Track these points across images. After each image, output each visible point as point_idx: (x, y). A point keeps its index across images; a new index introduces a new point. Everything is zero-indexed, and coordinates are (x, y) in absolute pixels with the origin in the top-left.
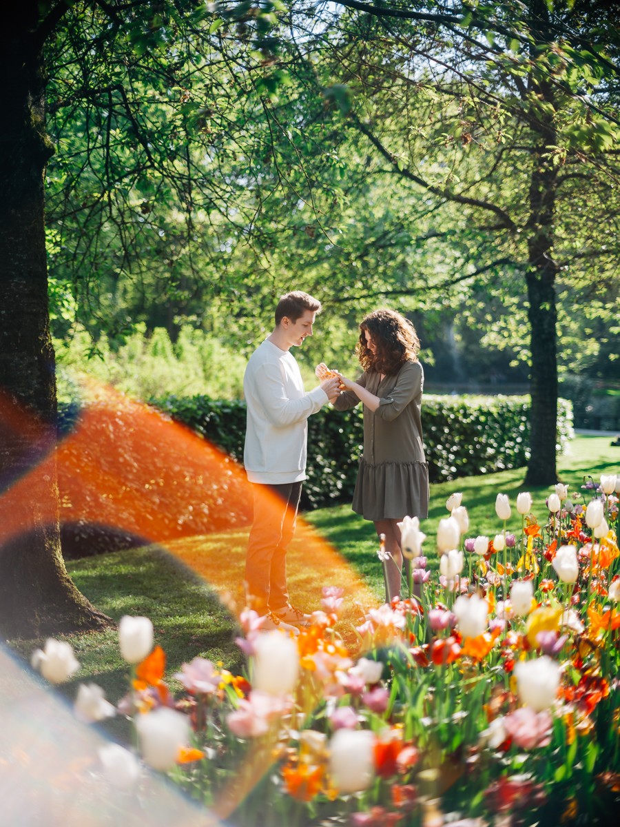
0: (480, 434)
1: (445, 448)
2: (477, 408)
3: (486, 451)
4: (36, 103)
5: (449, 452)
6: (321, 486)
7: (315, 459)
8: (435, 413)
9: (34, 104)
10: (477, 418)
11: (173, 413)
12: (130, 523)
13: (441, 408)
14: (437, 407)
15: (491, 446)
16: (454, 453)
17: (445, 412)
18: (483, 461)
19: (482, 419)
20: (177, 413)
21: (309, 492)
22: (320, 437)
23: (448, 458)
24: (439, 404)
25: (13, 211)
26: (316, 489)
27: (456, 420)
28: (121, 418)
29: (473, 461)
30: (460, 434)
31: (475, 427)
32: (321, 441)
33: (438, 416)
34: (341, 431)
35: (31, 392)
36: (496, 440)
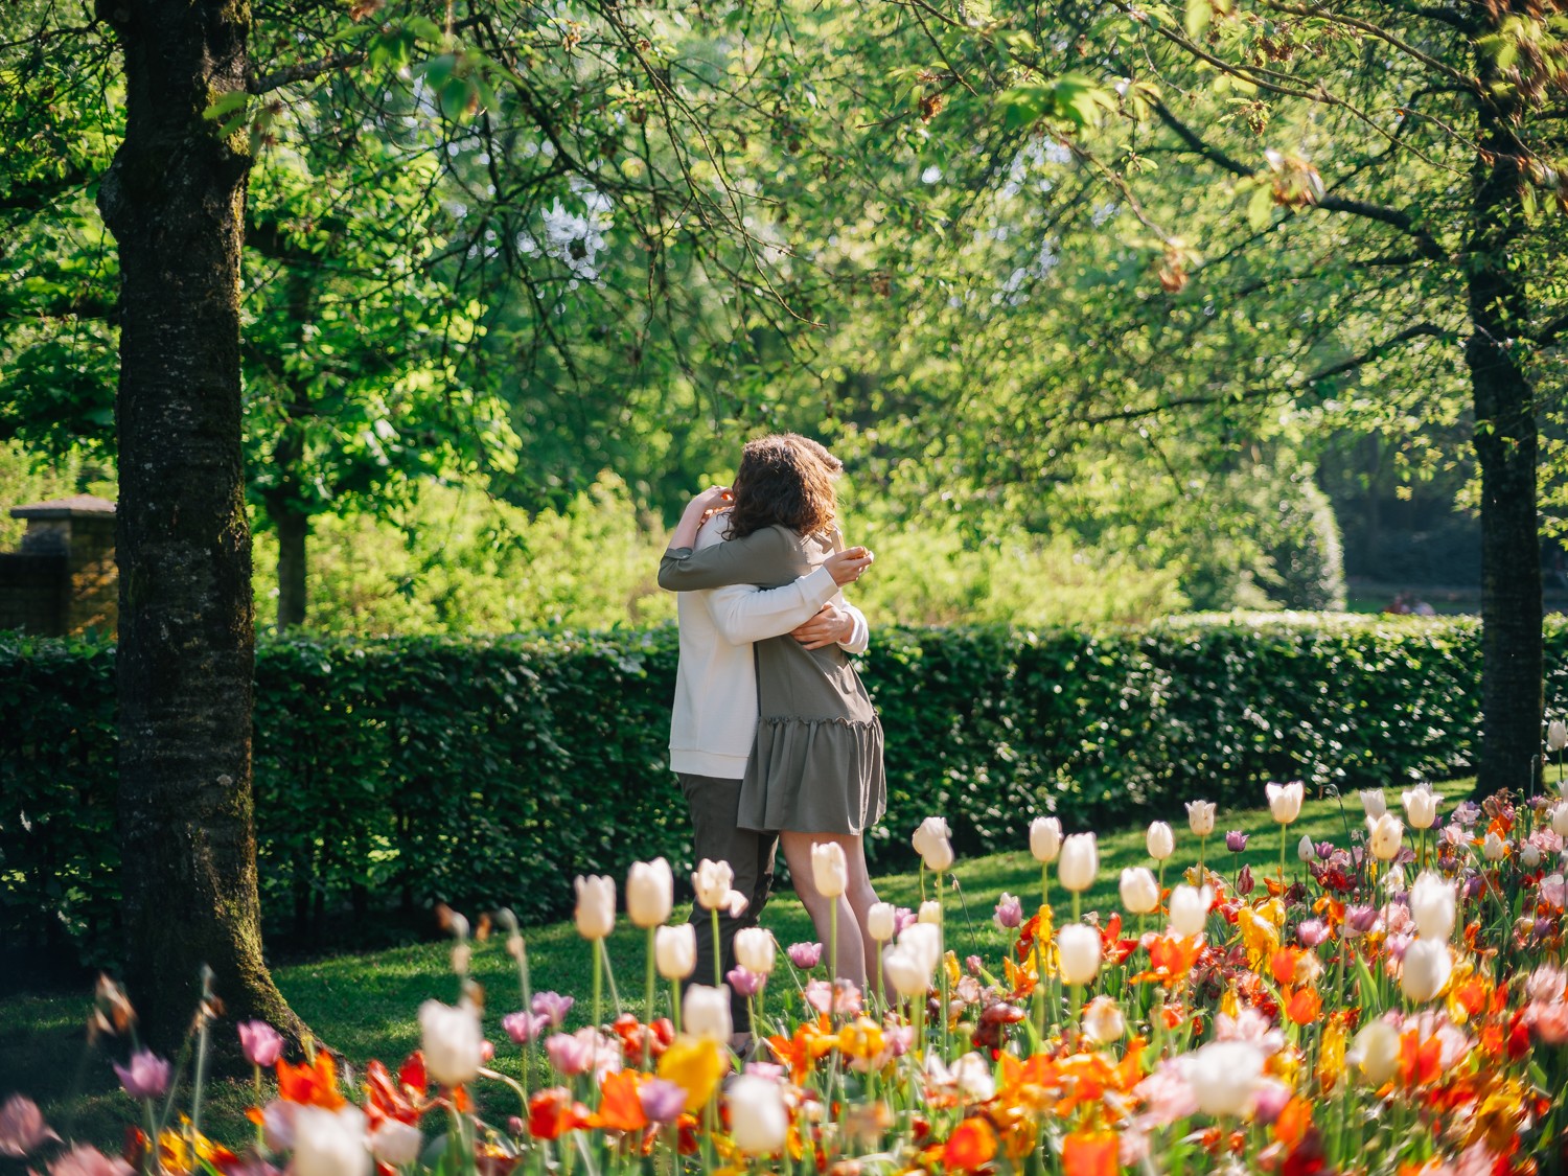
0: (1409, 698)
1: (1317, 727)
2: (1399, 639)
3: (1426, 733)
4: (222, 70)
5: (1329, 733)
6: (1006, 805)
7: (992, 750)
8: (1294, 652)
9: (216, 71)
10: (1401, 662)
11: (648, 657)
12: (549, 875)
13: (1306, 645)
14: (1299, 639)
15: (1438, 723)
16: (1340, 737)
17: (1317, 651)
18: (1416, 755)
19: (1414, 664)
20: (659, 655)
21: (974, 817)
22: (1003, 704)
23: (1327, 748)
24: (1302, 634)
25: (168, 276)
26: (994, 811)
27: (1347, 665)
28: (529, 666)
29: (1393, 754)
30: (1358, 696)
31: (1396, 683)
32: (1008, 712)
33: (1300, 658)
34: (1058, 689)
35: (197, 617)
36: (1448, 708)
